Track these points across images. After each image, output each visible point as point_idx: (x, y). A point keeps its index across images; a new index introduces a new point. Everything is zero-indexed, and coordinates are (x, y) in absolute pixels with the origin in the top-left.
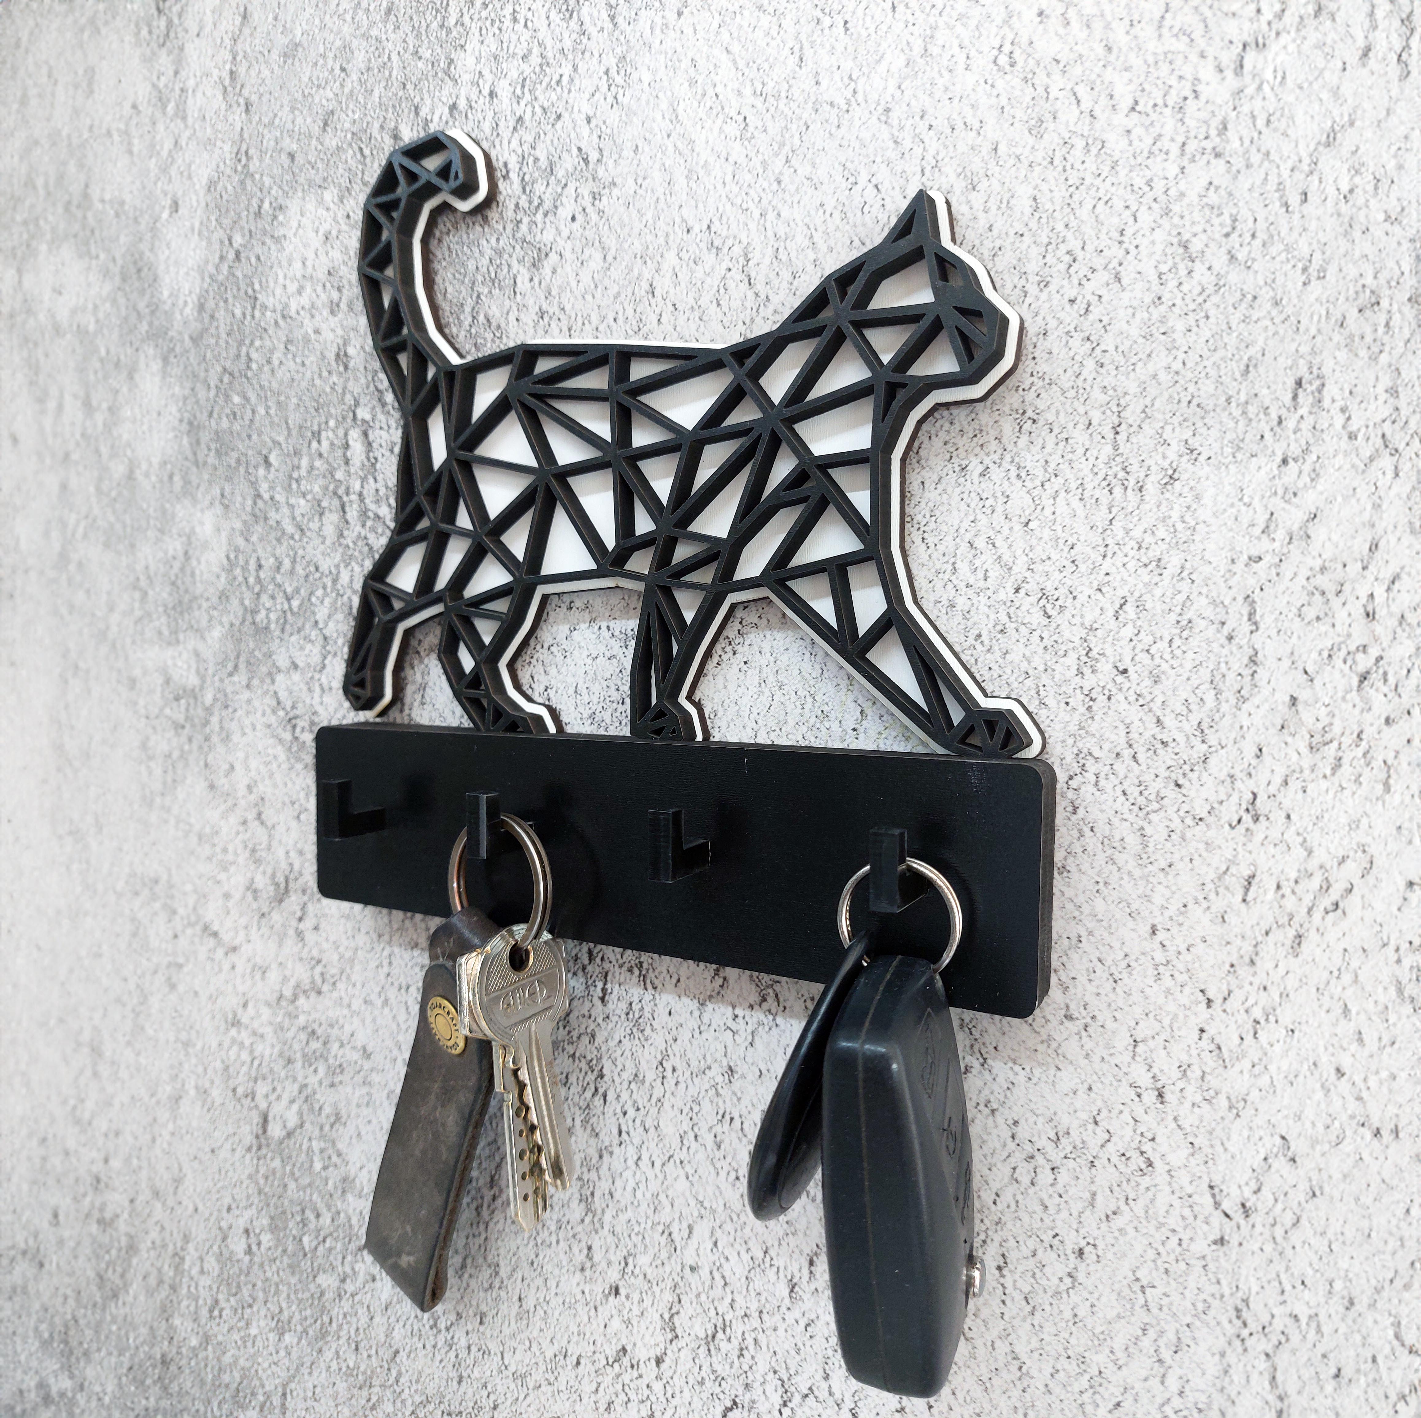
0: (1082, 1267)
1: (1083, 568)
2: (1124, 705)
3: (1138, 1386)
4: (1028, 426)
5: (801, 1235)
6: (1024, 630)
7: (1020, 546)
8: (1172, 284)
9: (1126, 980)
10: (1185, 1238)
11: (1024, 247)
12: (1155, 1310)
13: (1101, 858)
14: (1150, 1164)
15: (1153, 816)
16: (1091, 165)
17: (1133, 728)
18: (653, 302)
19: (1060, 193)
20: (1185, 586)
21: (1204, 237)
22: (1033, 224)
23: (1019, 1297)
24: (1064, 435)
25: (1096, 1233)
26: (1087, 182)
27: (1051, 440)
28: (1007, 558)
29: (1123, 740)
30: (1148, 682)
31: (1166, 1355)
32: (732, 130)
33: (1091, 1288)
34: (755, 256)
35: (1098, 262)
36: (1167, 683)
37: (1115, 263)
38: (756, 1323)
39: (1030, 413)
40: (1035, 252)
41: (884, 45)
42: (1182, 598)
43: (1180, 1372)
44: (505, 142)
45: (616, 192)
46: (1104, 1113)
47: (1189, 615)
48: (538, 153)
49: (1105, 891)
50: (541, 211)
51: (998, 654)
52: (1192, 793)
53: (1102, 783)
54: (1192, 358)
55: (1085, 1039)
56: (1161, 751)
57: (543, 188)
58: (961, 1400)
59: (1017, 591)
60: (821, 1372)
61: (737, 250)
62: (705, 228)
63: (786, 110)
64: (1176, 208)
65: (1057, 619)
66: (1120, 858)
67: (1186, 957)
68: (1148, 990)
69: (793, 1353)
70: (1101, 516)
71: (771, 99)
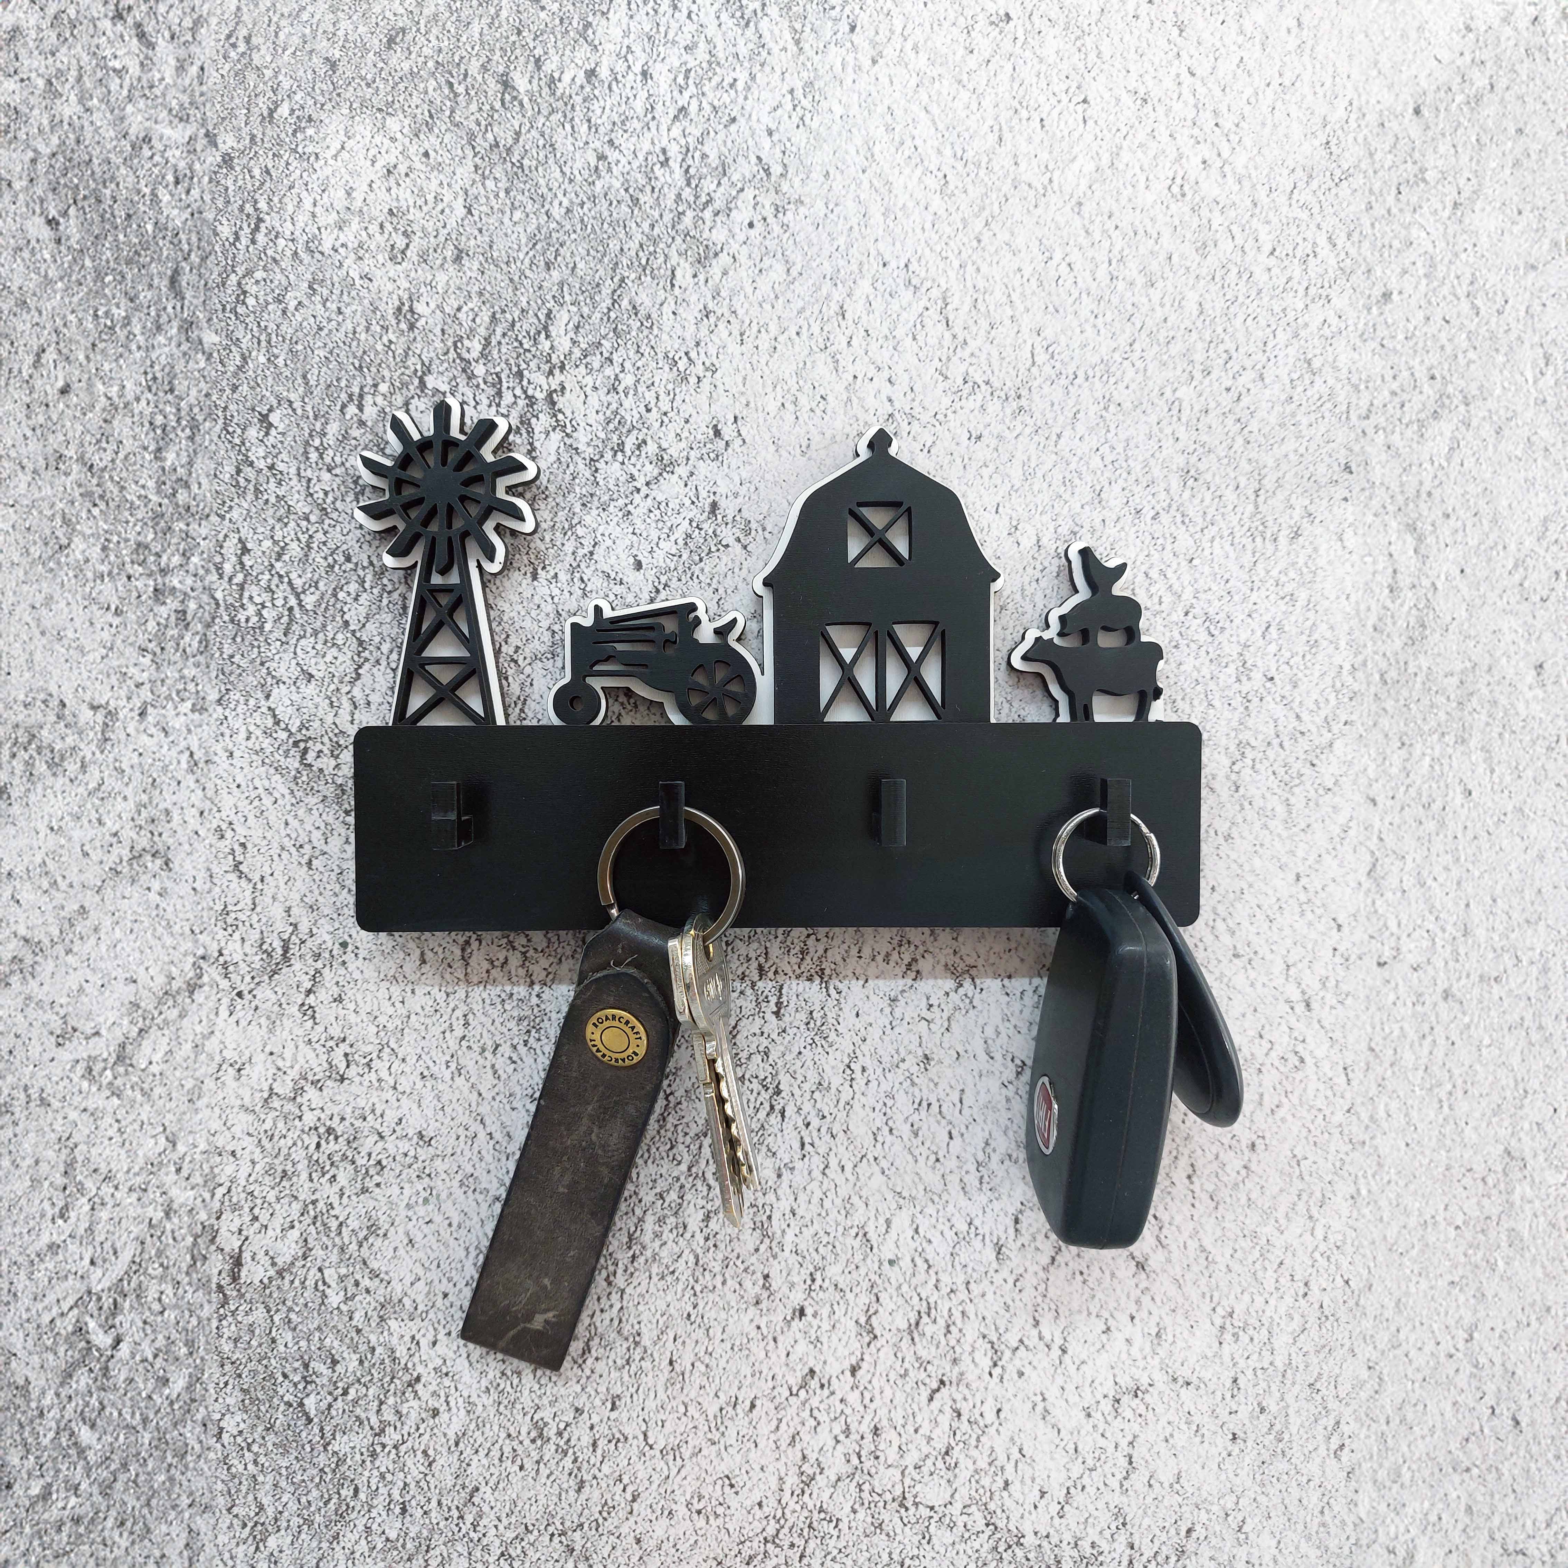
0: (1254, 1158)
1: (1236, 598)
2: (1272, 705)
3: (1296, 1243)
4: (1191, 482)
5: (1005, 1197)
6: (1193, 646)
7: (1186, 578)
8: (1300, 389)
9: (1279, 920)
10: (1327, 1113)
11: (1192, 340)
12: (1307, 1178)
13: (1258, 825)
14: (1302, 1061)
15: (1295, 790)
16: (1242, 288)
17: (1280, 722)
18: (843, 324)
19: (1220, 304)
20: (1311, 614)
21: (1321, 358)
22: (1199, 324)
23: (1205, 1197)
24: (1218, 493)
25: (1264, 1126)
26: (1241, 299)
27: (1208, 496)
28: (1176, 587)
29: (1272, 732)
30: (1289, 687)
31: (1314, 1211)
32: (933, 183)
33: (1261, 1172)
34: (954, 302)
35: (1248, 363)
36: (1302, 687)
37: (1259, 366)
38: (963, 1295)
39: (1192, 473)
40: (1200, 346)
41: (1076, 149)
42: (1309, 623)
43: (1323, 1221)
44: (664, 128)
45: (802, 210)
46: (1267, 1027)
47: (1316, 636)
48: (706, 149)
49: (1261, 851)
50: (710, 209)
51: (1174, 665)
52: (1323, 770)
53: (1258, 766)
54: (1313, 446)
55: (1250, 971)
56: (1300, 740)
57: (713, 187)
58: (1159, 1303)
59: (1186, 614)
60: (1031, 1321)
61: (935, 293)
62: (902, 265)
63: (986, 179)
64: (1303, 333)
65: (1220, 638)
66: (1272, 824)
67: (1323, 895)
68: (1296, 925)
69: (1002, 1312)
70: (1247, 559)
71: (970, 166)
